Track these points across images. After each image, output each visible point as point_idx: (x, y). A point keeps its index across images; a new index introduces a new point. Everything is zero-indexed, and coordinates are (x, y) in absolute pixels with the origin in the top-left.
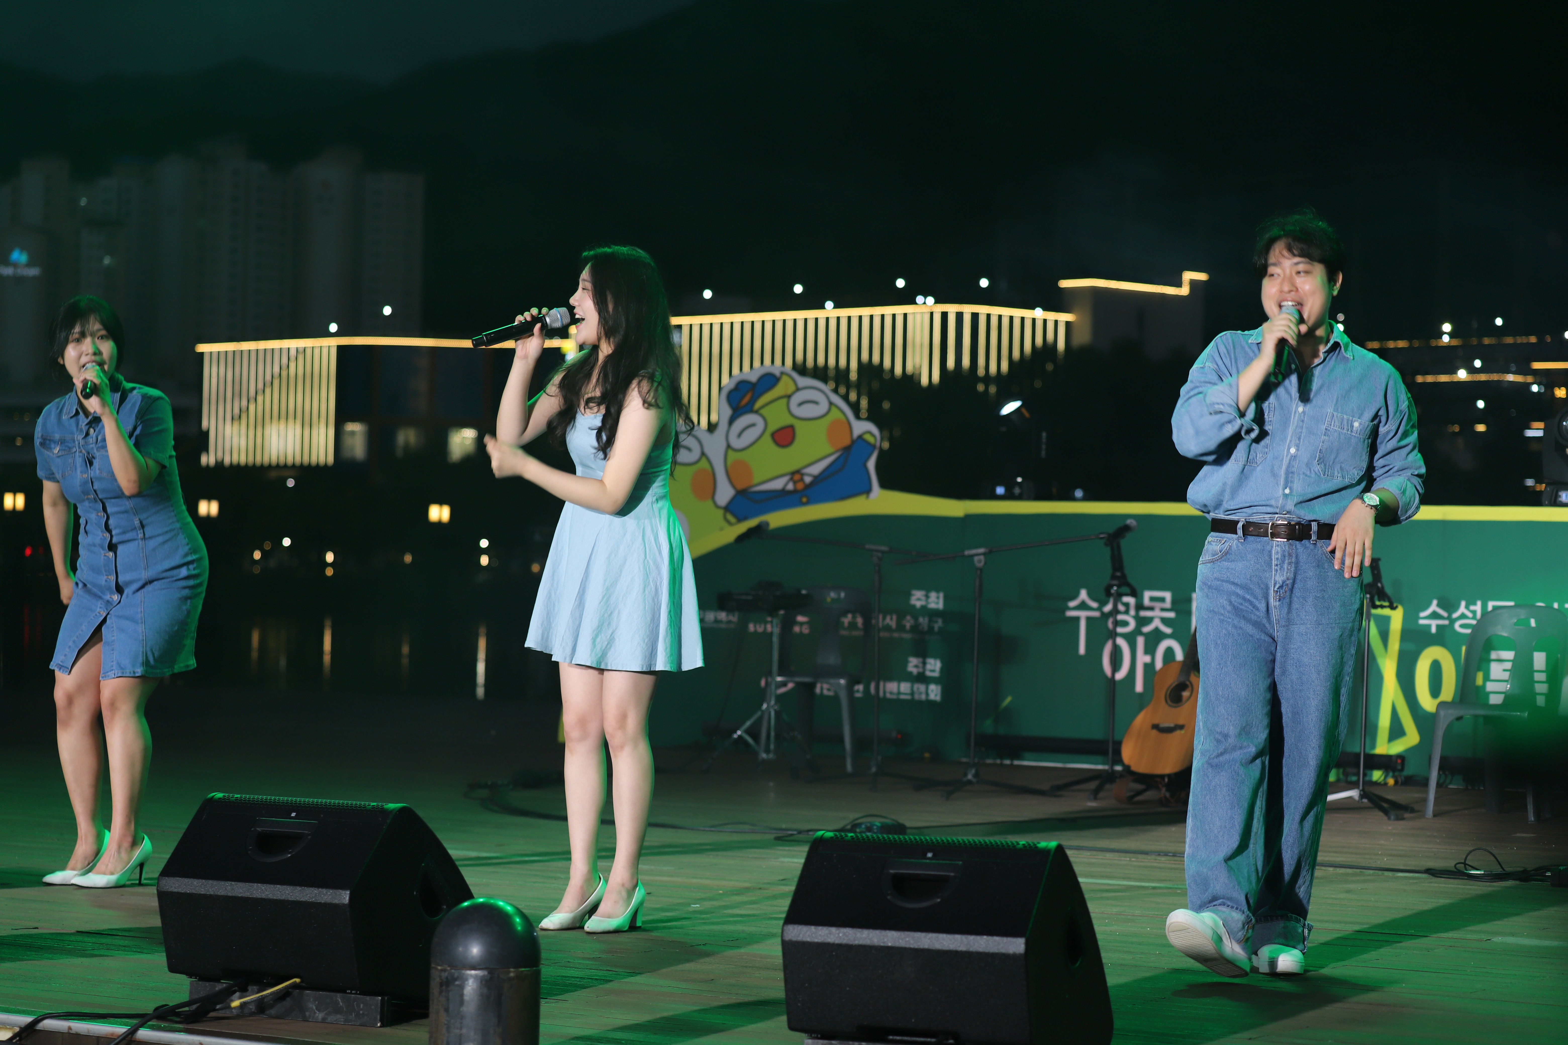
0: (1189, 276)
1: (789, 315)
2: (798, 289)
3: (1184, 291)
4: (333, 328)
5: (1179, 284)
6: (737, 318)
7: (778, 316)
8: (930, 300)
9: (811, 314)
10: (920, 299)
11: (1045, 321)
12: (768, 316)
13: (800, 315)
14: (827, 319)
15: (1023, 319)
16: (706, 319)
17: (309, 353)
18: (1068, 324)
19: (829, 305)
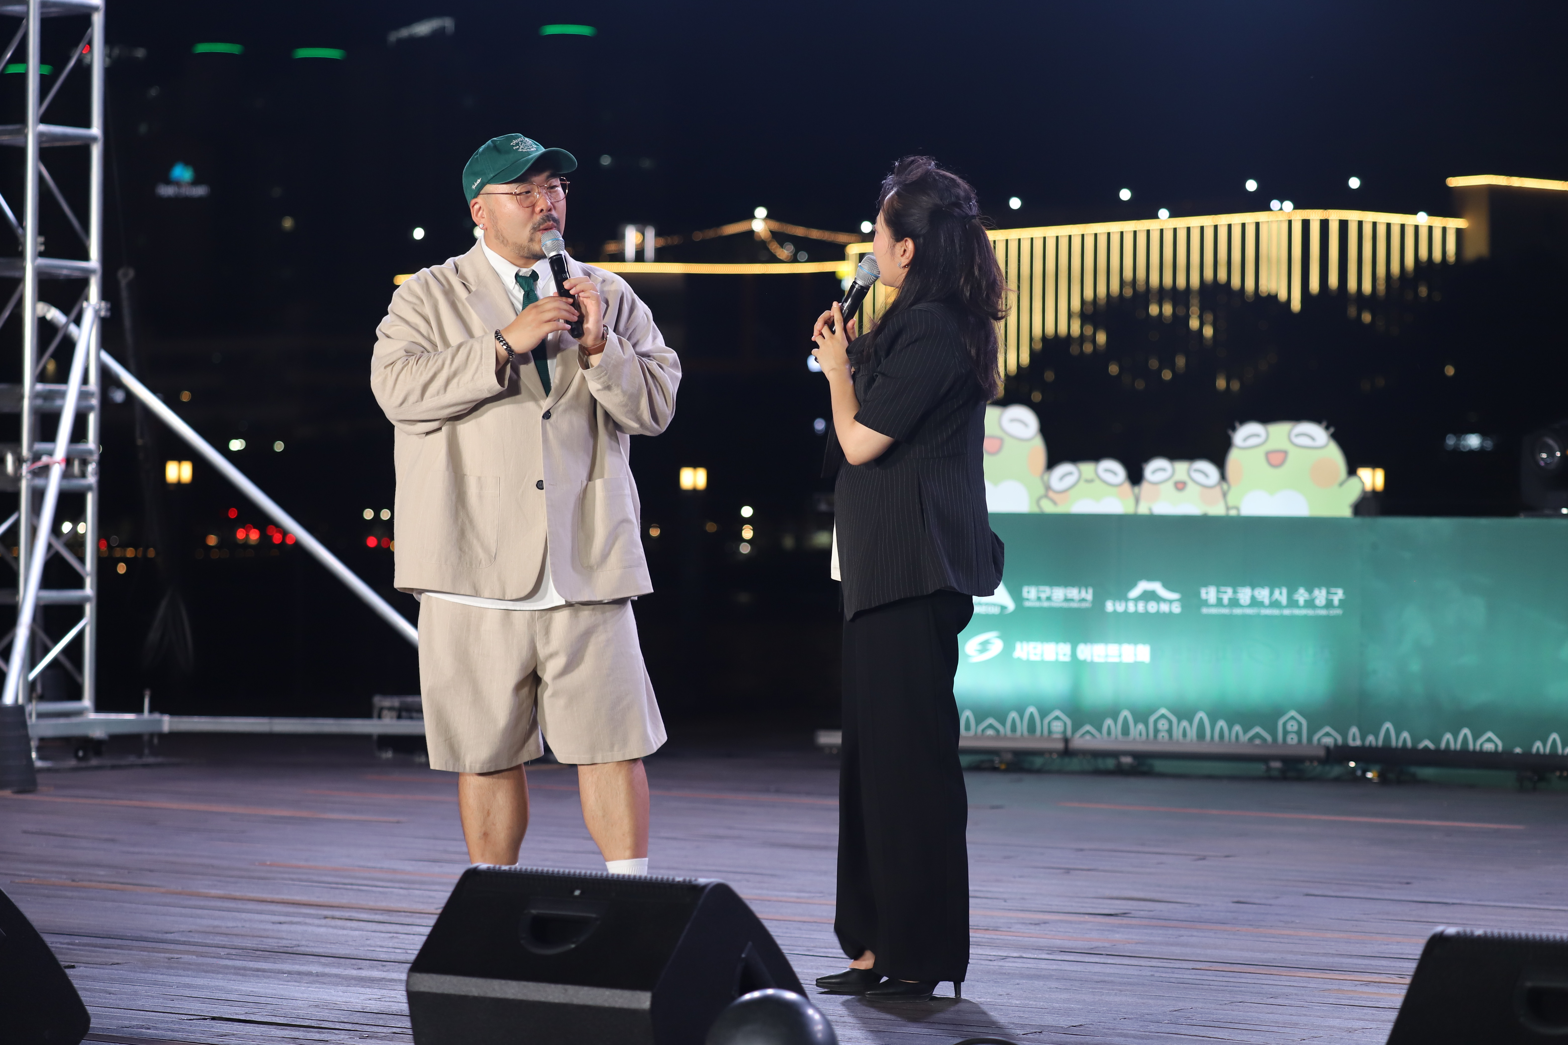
1: (1115, 227)
2: (1127, 194)
6: (1051, 232)
7: (1101, 228)
8: (1288, 205)
9: (1142, 225)
10: (1275, 204)
11: (1430, 229)
12: (1089, 229)
13: (1128, 226)
14: (1162, 231)
15: (1403, 227)
16: (1013, 234)
18: (1459, 232)
19: (1164, 213)
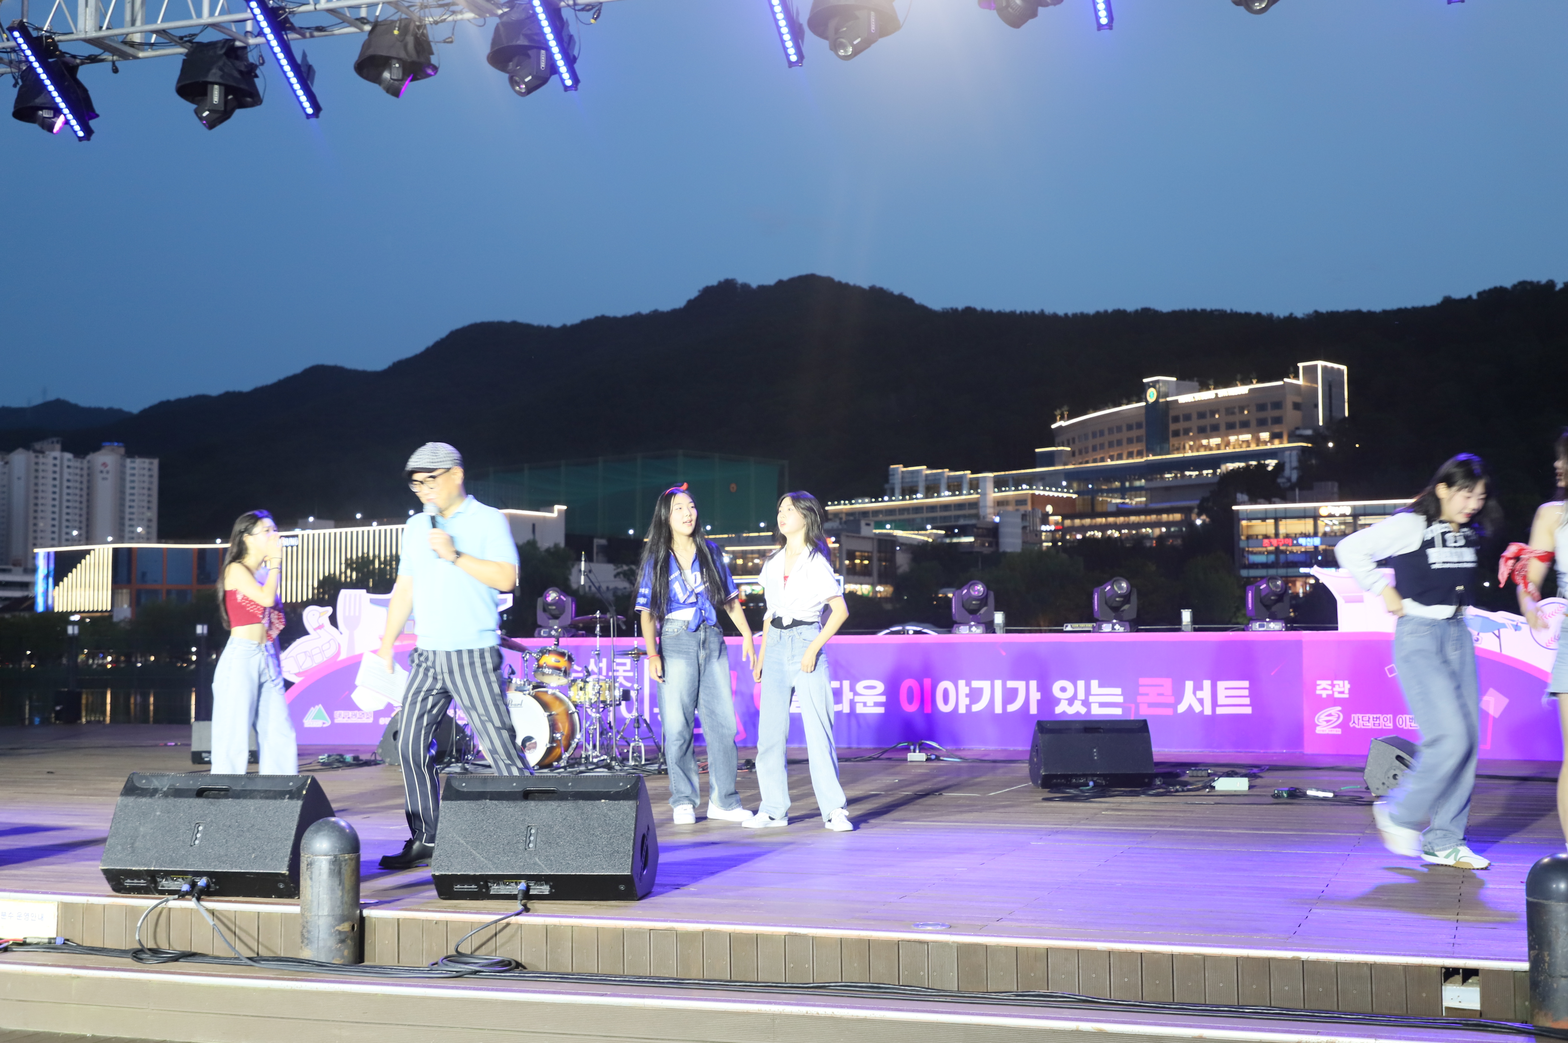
0: (557, 508)
1: (355, 529)
2: (359, 516)
3: (555, 515)
4: (110, 539)
5: (552, 512)
6: (327, 531)
7: (349, 530)
9: (366, 529)
12: (343, 530)
13: (360, 529)
14: (374, 531)
16: (310, 532)
17: (97, 551)
19: (375, 524)
